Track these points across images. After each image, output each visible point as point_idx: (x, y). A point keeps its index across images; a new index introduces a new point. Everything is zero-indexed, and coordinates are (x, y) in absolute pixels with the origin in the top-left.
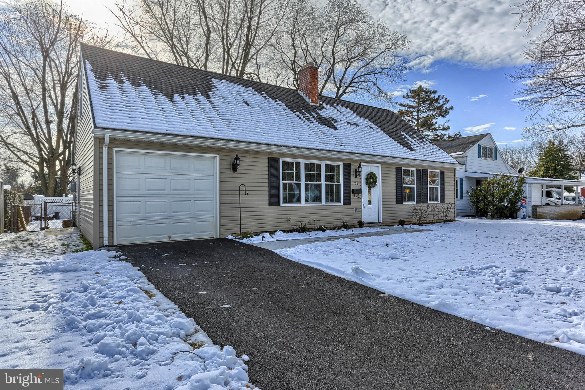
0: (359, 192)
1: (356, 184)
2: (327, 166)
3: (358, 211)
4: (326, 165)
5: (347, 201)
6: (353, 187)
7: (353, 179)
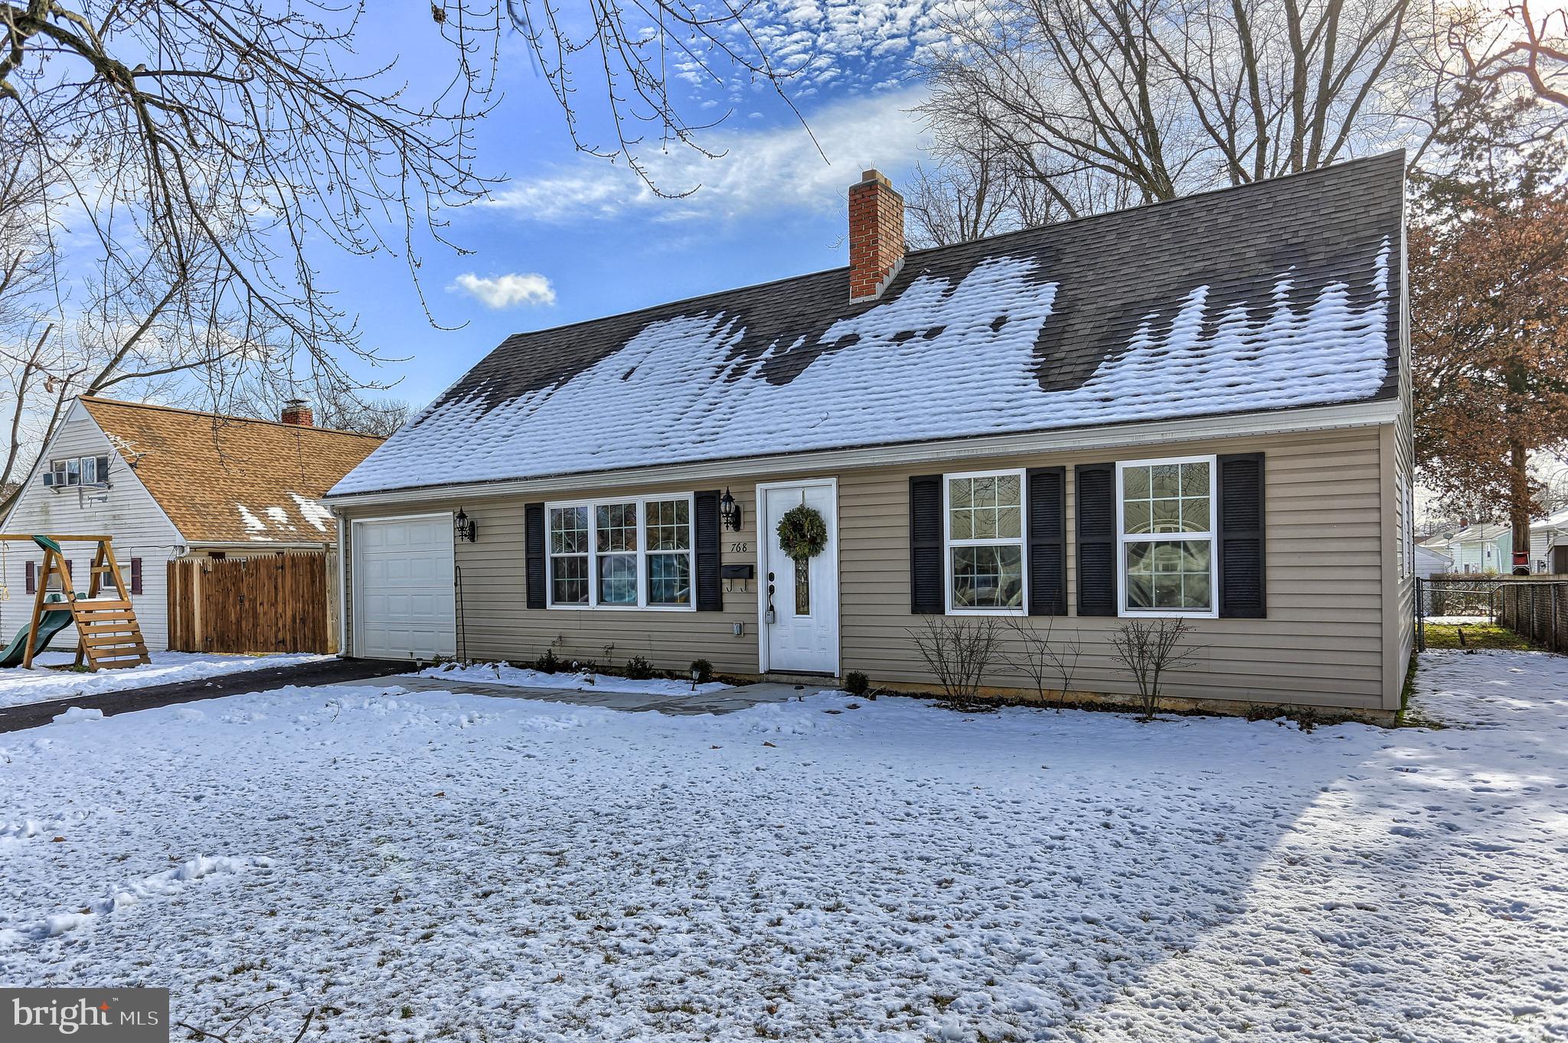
0: (747, 572)
1: (741, 548)
2: (652, 510)
3: (745, 632)
4: (648, 505)
5: (711, 601)
6: (729, 558)
7: (729, 537)
